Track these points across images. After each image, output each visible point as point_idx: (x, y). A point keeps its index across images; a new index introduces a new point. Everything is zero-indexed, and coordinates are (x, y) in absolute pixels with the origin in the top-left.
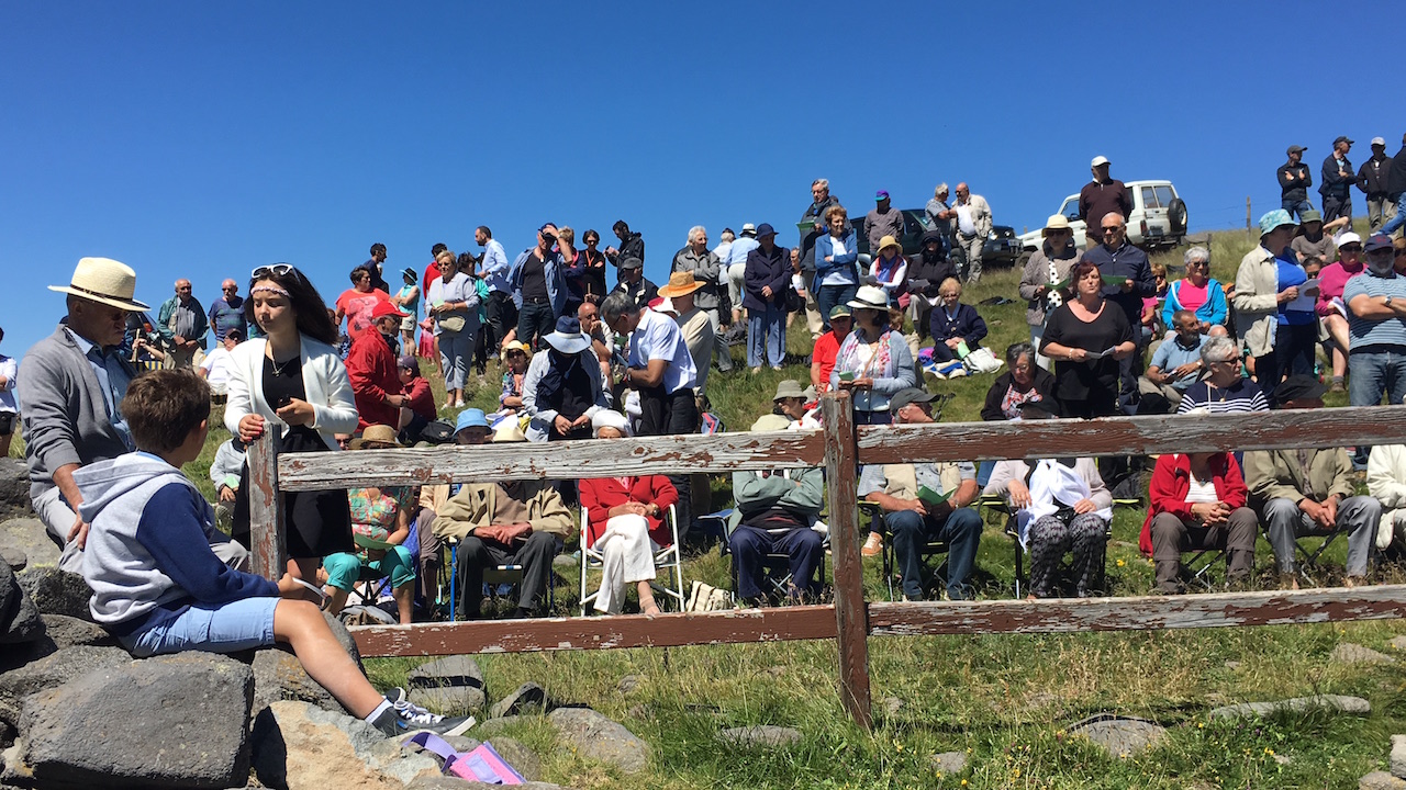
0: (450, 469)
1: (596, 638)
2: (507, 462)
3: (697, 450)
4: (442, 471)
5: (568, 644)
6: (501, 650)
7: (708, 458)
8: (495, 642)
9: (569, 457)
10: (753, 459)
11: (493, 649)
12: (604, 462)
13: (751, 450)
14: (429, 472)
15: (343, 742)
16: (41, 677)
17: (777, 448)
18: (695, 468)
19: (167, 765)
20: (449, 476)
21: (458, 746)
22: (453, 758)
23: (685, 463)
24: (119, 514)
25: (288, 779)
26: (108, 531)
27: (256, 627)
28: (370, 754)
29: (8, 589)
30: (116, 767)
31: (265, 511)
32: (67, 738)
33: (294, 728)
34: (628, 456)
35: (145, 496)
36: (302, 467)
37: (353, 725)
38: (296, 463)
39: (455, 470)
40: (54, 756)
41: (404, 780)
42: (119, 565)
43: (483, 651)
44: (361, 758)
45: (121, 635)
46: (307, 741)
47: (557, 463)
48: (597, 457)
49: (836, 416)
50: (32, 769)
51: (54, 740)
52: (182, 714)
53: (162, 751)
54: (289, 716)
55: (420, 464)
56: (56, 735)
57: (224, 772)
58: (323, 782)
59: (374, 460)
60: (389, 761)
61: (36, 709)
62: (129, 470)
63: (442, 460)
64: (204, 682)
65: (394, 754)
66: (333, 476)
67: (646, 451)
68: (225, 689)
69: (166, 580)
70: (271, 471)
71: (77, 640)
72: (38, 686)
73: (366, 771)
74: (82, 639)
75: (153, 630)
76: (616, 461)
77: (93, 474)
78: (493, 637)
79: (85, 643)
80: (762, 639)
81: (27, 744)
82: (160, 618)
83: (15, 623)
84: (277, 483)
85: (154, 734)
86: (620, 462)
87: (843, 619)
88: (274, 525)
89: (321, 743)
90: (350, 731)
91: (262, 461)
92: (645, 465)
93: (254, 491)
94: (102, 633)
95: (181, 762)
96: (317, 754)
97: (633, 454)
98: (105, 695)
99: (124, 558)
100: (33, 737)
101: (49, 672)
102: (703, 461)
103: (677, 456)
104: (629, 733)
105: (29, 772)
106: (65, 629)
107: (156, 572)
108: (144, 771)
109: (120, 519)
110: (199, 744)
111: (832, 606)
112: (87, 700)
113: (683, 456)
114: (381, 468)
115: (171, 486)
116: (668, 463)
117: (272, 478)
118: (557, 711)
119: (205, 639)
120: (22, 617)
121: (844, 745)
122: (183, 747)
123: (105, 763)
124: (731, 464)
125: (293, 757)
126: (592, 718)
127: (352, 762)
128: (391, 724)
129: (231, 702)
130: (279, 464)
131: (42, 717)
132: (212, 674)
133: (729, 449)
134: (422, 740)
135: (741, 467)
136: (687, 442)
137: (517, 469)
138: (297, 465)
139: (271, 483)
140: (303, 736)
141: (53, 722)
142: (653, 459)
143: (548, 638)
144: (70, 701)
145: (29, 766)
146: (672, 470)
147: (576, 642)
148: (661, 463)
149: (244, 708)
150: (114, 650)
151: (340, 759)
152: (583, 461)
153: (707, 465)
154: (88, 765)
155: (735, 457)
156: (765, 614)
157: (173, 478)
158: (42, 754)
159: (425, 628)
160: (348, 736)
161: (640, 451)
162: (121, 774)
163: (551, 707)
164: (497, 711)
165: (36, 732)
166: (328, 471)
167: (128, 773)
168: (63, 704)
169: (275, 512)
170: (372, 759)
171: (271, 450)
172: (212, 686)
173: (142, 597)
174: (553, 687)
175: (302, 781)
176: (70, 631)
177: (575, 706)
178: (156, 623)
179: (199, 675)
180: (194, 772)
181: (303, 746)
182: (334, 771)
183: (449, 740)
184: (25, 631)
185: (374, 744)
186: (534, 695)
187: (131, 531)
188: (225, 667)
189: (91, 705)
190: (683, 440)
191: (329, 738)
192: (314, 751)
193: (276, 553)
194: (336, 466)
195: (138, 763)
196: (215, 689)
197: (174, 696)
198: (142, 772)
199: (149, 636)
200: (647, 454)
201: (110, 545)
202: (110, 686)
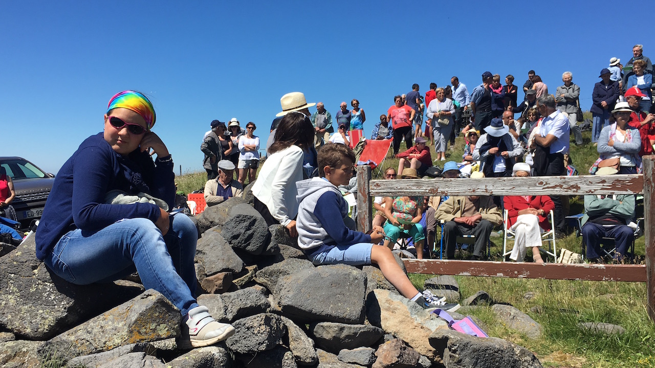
0: (447, 189)
1: (516, 272)
2: (474, 187)
3: (572, 184)
4: (443, 190)
5: (501, 274)
6: (469, 274)
7: (578, 188)
8: (467, 271)
9: (505, 185)
10: (602, 189)
11: (465, 274)
12: (522, 188)
13: (602, 184)
14: (437, 190)
15: (405, 310)
16: (280, 270)
17: (617, 184)
18: (570, 193)
19: (334, 312)
20: (446, 192)
21: (455, 317)
22: (452, 322)
23: (565, 190)
24: (308, 202)
25: (382, 323)
26: (304, 209)
27: (364, 256)
28: (417, 316)
29: (266, 233)
30: (314, 310)
31: (364, 205)
32: (295, 296)
33: (384, 301)
34: (535, 185)
35: (318, 195)
36: (379, 186)
37: (409, 303)
38: (377, 184)
39: (449, 189)
40: (290, 303)
41: (432, 330)
42: (307, 224)
43: (460, 274)
44: (413, 317)
45: (308, 254)
46: (389, 308)
47: (499, 188)
48: (519, 186)
49: (651, 168)
50: (281, 308)
51: (290, 297)
52: (339, 291)
53: (332, 306)
54: (382, 296)
55: (433, 186)
56: (290, 295)
57: (357, 317)
58: (396, 326)
59: (412, 184)
60: (425, 320)
61: (282, 283)
62: (315, 184)
63: (443, 185)
64: (348, 278)
65: (427, 317)
66: (393, 191)
67: (544, 183)
68: (356, 281)
69: (326, 234)
70: (366, 187)
71: (291, 256)
72: (278, 273)
73: (415, 323)
74: (293, 256)
75: (321, 253)
76: (529, 188)
77: (301, 184)
78: (465, 268)
79: (294, 257)
80: (604, 279)
81: (279, 297)
82: (324, 249)
83: (269, 247)
84: (369, 193)
85: (328, 298)
86: (530, 188)
87: (650, 273)
88: (367, 211)
89: (396, 309)
90: (408, 305)
91: (363, 183)
92: (544, 190)
93: (359, 196)
94: (301, 253)
95: (339, 311)
96: (394, 314)
97: (537, 185)
98: (309, 280)
99: (309, 221)
100: (281, 295)
101: (282, 268)
102: (575, 189)
103: (561, 186)
104: (532, 320)
105: (280, 309)
106: (287, 251)
107: (322, 229)
108: (325, 313)
109: (309, 205)
110: (346, 304)
111: (644, 266)
112: (302, 281)
113: (564, 187)
114: (415, 188)
115: (328, 192)
116: (556, 189)
117: (367, 190)
118: (496, 305)
119: (342, 259)
120: (271, 245)
121: (648, 337)
122: (340, 304)
123: (308, 308)
124: (590, 191)
125: (383, 314)
126: (513, 311)
127: (409, 319)
128: (423, 303)
129: (359, 287)
130: (370, 184)
131: (285, 286)
132: (351, 275)
133: (590, 184)
134: (437, 312)
135: (595, 193)
136: (566, 180)
137: (478, 190)
138: (378, 185)
139: (367, 192)
140: (388, 305)
141: (289, 289)
142: (548, 188)
143: (492, 271)
144: (295, 281)
145: (280, 307)
146: (558, 193)
147: (506, 273)
148: (552, 189)
149: (364, 290)
150: (306, 261)
151: (404, 317)
152: (512, 187)
153: (577, 191)
154: (303, 308)
155: (592, 188)
156: (606, 267)
157: (330, 189)
158: (285, 302)
159: (433, 262)
160: (407, 307)
161: (541, 183)
162: (316, 313)
163: (492, 303)
164: (466, 303)
165: (283, 292)
166: (391, 188)
167: (318, 314)
168: (293, 282)
169: (368, 206)
170: (418, 318)
171: (367, 178)
172: (351, 279)
173: (318, 239)
174: (494, 294)
175: (387, 325)
176: (289, 252)
177: (505, 304)
178: (322, 251)
179: (346, 275)
180: (344, 315)
181: (388, 309)
182: (401, 322)
183: (450, 313)
184: (273, 250)
185: (418, 312)
186: (484, 297)
187: (312, 210)
188: (355, 272)
189: (303, 284)
190: (565, 178)
191: (399, 307)
192: (392, 312)
193: (368, 224)
194: (395, 186)
195: (322, 310)
196: (352, 281)
197: (337, 283)
198: (324, 314)
199: (319, 256)
200: (545, 185)
201: (304, 215)
202: (311, 276)
